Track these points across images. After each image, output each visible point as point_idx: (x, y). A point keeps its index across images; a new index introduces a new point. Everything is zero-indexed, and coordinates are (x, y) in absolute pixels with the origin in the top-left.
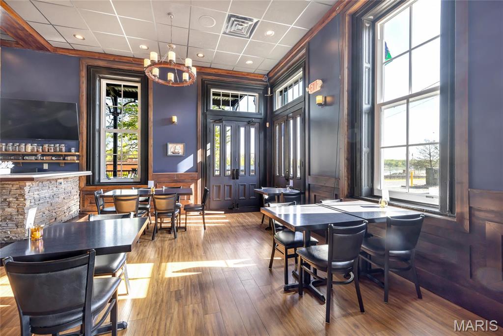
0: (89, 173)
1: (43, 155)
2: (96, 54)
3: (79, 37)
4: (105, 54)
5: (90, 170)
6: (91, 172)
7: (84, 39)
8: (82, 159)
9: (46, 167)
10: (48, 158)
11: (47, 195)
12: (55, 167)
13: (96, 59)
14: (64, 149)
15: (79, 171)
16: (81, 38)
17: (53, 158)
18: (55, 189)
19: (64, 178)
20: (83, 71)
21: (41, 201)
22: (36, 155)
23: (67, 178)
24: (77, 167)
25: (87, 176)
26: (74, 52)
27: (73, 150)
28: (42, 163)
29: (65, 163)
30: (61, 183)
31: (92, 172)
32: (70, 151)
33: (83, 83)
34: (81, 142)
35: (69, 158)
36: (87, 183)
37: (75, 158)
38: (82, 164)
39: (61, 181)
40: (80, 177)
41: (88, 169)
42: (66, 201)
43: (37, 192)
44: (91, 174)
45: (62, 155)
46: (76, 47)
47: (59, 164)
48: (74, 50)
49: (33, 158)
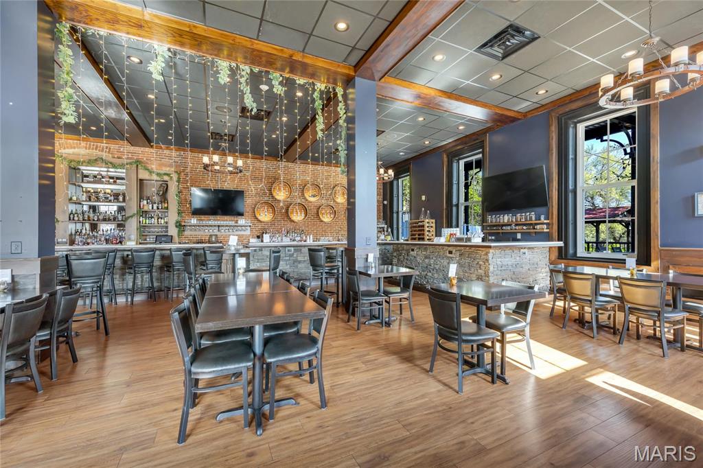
0: (561, 244)
1: (516, 225)
2: (566, 99)
3: (542, 92)
4: (578, 92)
5: (562, 241)
6: (562, 242)
7: (547, 91)
8: (552, 228)
9: (519, 236)
10: (520, 227)
11: (510, 263)
12: (527, 237)
13: (566, 104)
14: (534, 218)
15: (549, 241)
16: (545, 91)
17: (524, 228)
18: (518, 258)
19: (529, 248)
20: (552, 125)
21: (503, 268)
22: (510, 225)
23: (533, 248)
24: (548, 237)
25: (559, 247)
26: (542, 109)
27: (542, 217)
28: (516, 233)
29: (535, 232)
30: (524, 253)
31: (564, 243)
32: (540, 220)
33: (552, 139)
34: (550, 208)
35: (538, 227)
36: (559, 256)
37: (545, 226)
38: (552, 234)
39: (526, 251)
40: (550, 248)
41: (559, 240)
42: (531, 272)
43: (500, 260)
44: (563, 245)
45: (531, 224)
46: (543, 103)
47: (529, 233)
48: (543, 106)
49: (509, 228)
